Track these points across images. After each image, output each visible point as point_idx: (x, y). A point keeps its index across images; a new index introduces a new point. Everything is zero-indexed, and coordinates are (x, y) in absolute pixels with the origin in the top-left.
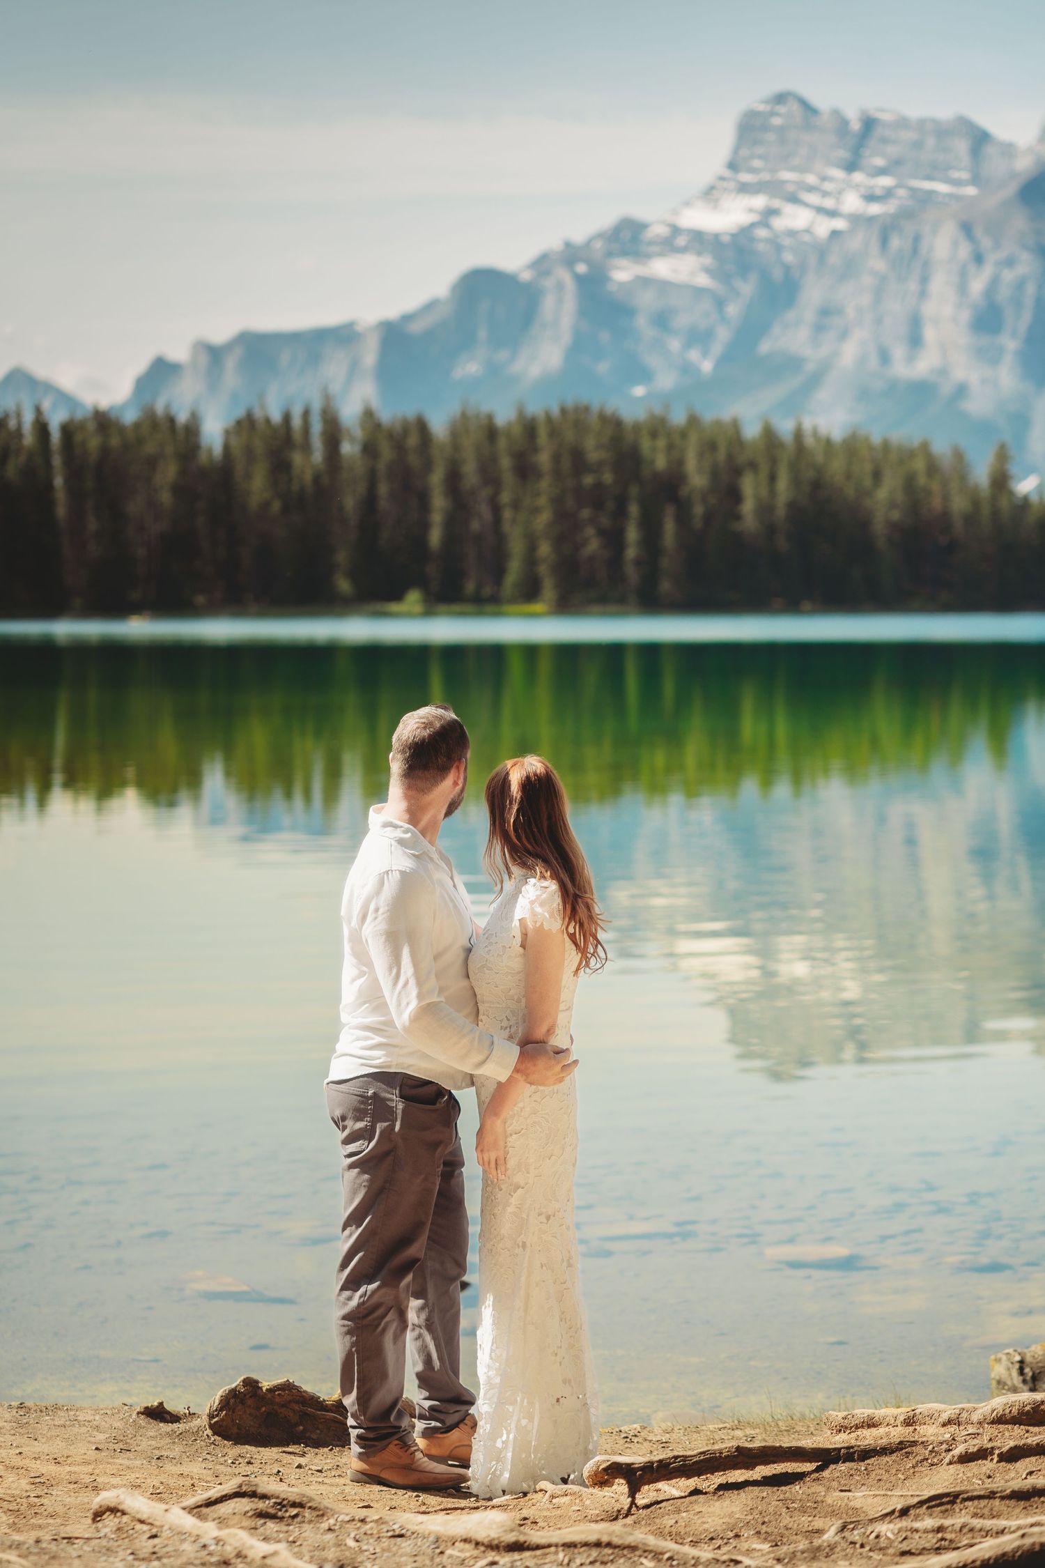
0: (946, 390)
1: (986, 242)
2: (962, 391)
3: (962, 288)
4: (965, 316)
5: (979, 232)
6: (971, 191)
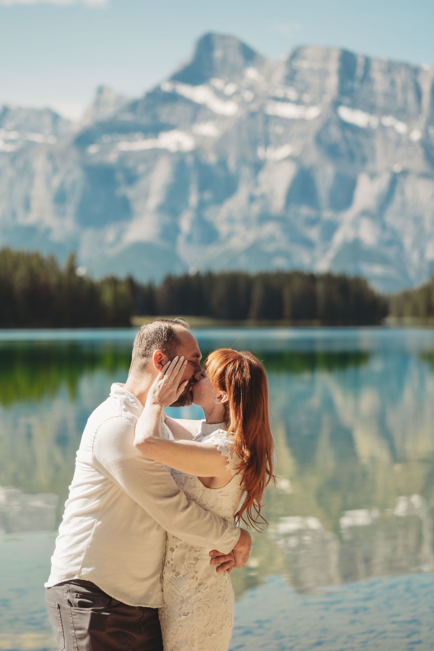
1: (59, 162)
2: (48, 231)
3: (48, 183)
4: (50, 196)
5: (56, 159)
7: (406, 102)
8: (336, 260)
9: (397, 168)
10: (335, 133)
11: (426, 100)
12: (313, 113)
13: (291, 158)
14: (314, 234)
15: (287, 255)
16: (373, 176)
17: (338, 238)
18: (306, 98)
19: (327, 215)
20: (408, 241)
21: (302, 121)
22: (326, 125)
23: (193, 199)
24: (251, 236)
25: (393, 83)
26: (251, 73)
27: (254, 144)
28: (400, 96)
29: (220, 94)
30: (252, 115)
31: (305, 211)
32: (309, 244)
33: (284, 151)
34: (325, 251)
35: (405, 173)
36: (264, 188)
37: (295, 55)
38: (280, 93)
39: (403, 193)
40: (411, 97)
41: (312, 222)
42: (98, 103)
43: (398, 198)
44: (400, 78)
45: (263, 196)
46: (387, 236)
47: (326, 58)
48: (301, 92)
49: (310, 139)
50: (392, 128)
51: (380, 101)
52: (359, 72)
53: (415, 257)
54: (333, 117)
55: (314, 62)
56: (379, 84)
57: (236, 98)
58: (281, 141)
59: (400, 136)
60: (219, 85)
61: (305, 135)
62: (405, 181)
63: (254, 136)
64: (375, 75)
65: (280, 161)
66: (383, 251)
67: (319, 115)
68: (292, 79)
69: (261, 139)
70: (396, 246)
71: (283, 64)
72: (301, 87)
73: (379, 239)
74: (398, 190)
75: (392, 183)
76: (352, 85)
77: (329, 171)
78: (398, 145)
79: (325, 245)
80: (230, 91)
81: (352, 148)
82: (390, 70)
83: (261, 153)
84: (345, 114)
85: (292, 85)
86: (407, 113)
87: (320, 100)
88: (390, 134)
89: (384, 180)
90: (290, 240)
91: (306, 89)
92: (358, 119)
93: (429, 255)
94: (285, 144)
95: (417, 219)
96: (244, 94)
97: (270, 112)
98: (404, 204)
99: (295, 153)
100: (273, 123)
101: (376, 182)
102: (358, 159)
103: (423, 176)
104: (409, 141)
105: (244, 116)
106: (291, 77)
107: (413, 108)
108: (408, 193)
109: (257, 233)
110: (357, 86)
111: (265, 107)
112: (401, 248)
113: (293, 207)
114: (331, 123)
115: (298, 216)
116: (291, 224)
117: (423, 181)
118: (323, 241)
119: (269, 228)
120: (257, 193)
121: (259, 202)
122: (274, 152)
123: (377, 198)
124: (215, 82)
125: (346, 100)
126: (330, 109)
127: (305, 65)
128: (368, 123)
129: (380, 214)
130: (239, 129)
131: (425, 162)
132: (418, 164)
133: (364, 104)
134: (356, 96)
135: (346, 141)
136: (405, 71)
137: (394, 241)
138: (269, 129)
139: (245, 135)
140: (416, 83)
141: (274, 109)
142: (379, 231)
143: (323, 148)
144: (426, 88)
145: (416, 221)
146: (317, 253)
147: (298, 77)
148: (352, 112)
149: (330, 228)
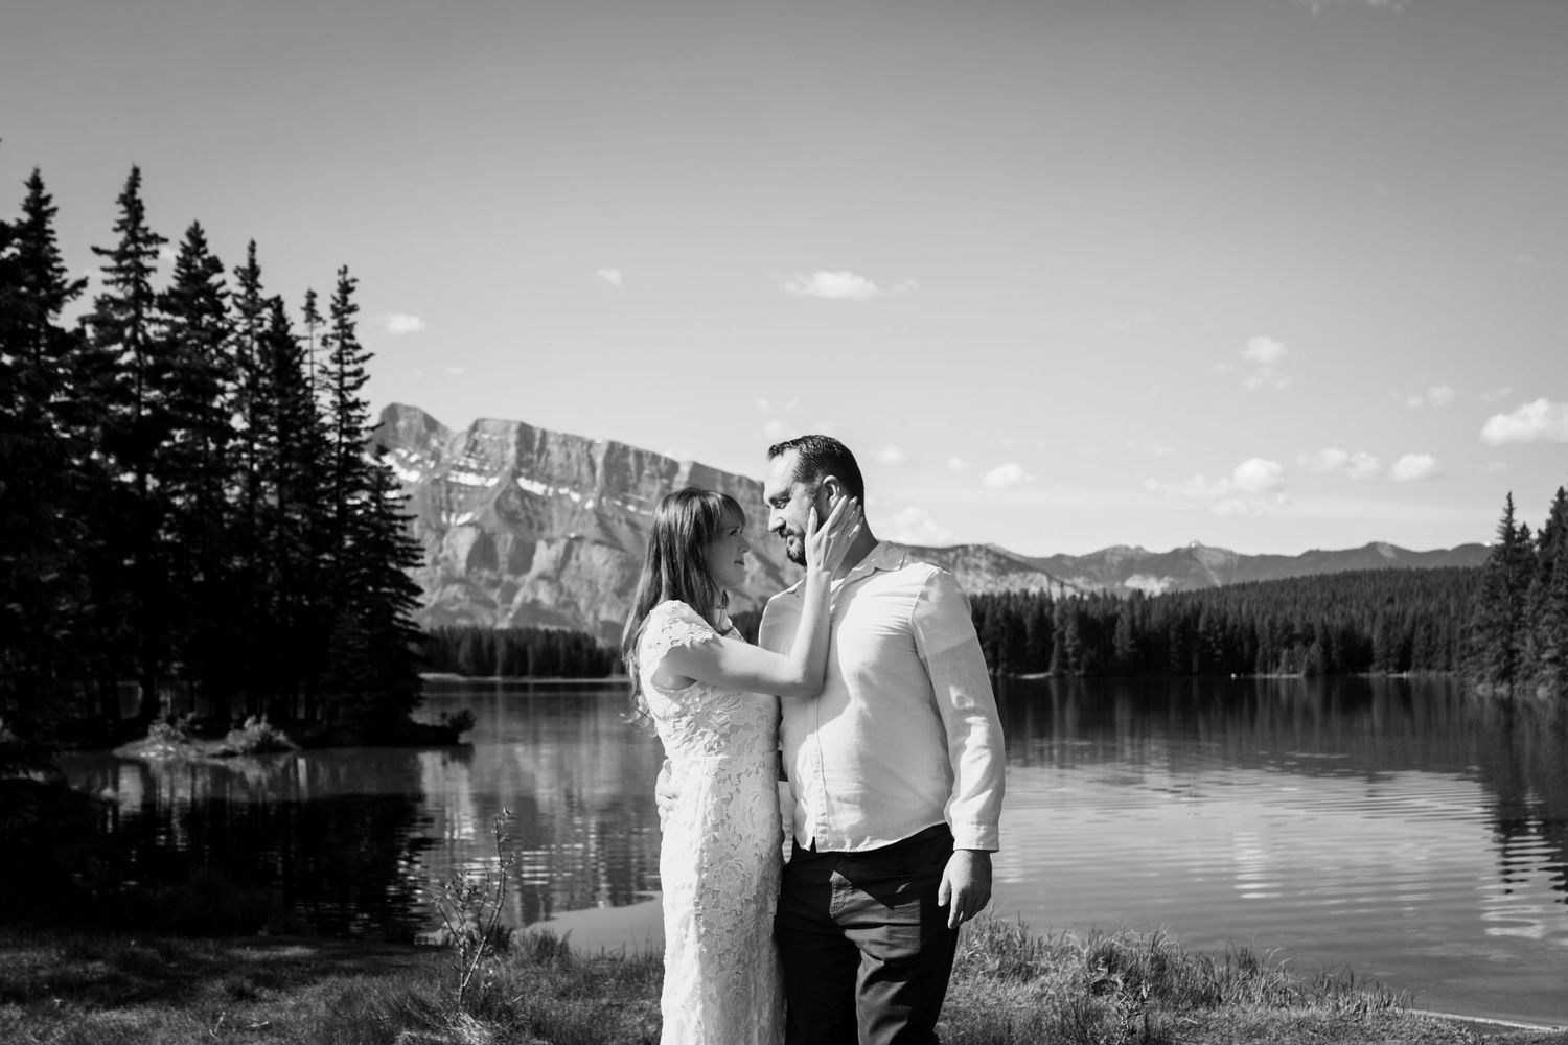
7: (579, 473)
8: (514, 619)
9: (573, 535)
10: (514, 501)
11: (599, 472)
12: (493, 481)
13: (470, 524)
14: (495, 595)
15: (470, 615)
16: (550, 542)
17: (518, 599)
18: (487, 468)
19: (507, 577)
20: (583, 604)
21: (484, 488)
22: (506, 493)
25: (568, 456)
27: (438, 510)
28: (575, 468)
29: (403, 462)
30: (436, 481)
31: (486, 573)
32: (491, 605)
33: (466, 518)
34: (508, 610)
35: (579, 539)
36: (446, 552)
37: (475, 428)
38: (462, 463)
39: (577, 558)
40: (585, 469)
41: (494, 584)
43: (573, 562)
44: (575, 451)
45: (446, 559)
46: (563, 598)
47: (506, 430)
48: (483, 462)
49: (491, 506)
50: (567, 496)
51: (556, 472)
52: (537, 444)
53: (590, 617)
54: (513, 486)
55: (495, 434)
56: (556, 454)
57: (420, 466)
58: (464, 507)
59: (575, 505)
60: (404, 453)
61: (486, 502)
62: (580, 547)
63: (438, 502)
64: (553, 448)
65: (462, 526)
66: (561, 611)
67: (499, 484)
68: (473, 449)
69: (444, 504)
70: (573, 607)
71: (466, 435)
72: (482, 456)
73: (557, 600)
74: (574, 555)
75: (569, 549)
76: (530, 456)
77: (510, 537)
78: (574, 513)
79: (506, 606)
80: (413, 458)
81: (531, 514)
82: (565, 443)
83: (444, 519)
84: (524, 483)
85: (473, 454)
86: (581, 484)
87: (500, 469)
88: (566, 502)
89: (560, 546)
90: (472, 601)
91: (487, 460)
92: (537, 488)
93: (604, 615)
94: (466, 512)
95: (592, 584)
96: (428, 462)
97: (452, 479)
98: (579, 568)
99: (477, 518)
100: (455, 489)
101: (553, 547)
102: (536, 526)
103: (597, 542)
104: (584, 509)
105: (428, 483)
106: (472, 448)
107: (586, 479)
108: (583, 558)
109: (441, 594)
110: (535, 457)
111: (447, 475)
112: (577, 609)
113: (474, 569)
114: (510, 491)
115: (480, 578)
116: (475, 587)
117: (597, 547)
118: (504, 602)
119: (454, 590)
120: (441, 556)
121: (444, 564)
122: (457, 517)
123: (555, 562)
124: (399, 451)
125: (524, 471)
126: (509, 477)
127: (486, 436)
128: (546, 492)
129: (558, 579)
130: (423, 495)
131: (598, 529)
132: (592, 531)
133: (542, 475)
134: (534, 466)
135: (525, 508)
136: (579, 444)
137: (571, 602)
138: (452, 495)
139: (429, 501)
140: (590, 456)
141: (457, 477)
142: (555, 594)
143: (503, 514)
144: (599, 460)
145: (590, 586)
146: (498, 613)
147: (479, 448)
148: (530, 481)
149: (511, 591)
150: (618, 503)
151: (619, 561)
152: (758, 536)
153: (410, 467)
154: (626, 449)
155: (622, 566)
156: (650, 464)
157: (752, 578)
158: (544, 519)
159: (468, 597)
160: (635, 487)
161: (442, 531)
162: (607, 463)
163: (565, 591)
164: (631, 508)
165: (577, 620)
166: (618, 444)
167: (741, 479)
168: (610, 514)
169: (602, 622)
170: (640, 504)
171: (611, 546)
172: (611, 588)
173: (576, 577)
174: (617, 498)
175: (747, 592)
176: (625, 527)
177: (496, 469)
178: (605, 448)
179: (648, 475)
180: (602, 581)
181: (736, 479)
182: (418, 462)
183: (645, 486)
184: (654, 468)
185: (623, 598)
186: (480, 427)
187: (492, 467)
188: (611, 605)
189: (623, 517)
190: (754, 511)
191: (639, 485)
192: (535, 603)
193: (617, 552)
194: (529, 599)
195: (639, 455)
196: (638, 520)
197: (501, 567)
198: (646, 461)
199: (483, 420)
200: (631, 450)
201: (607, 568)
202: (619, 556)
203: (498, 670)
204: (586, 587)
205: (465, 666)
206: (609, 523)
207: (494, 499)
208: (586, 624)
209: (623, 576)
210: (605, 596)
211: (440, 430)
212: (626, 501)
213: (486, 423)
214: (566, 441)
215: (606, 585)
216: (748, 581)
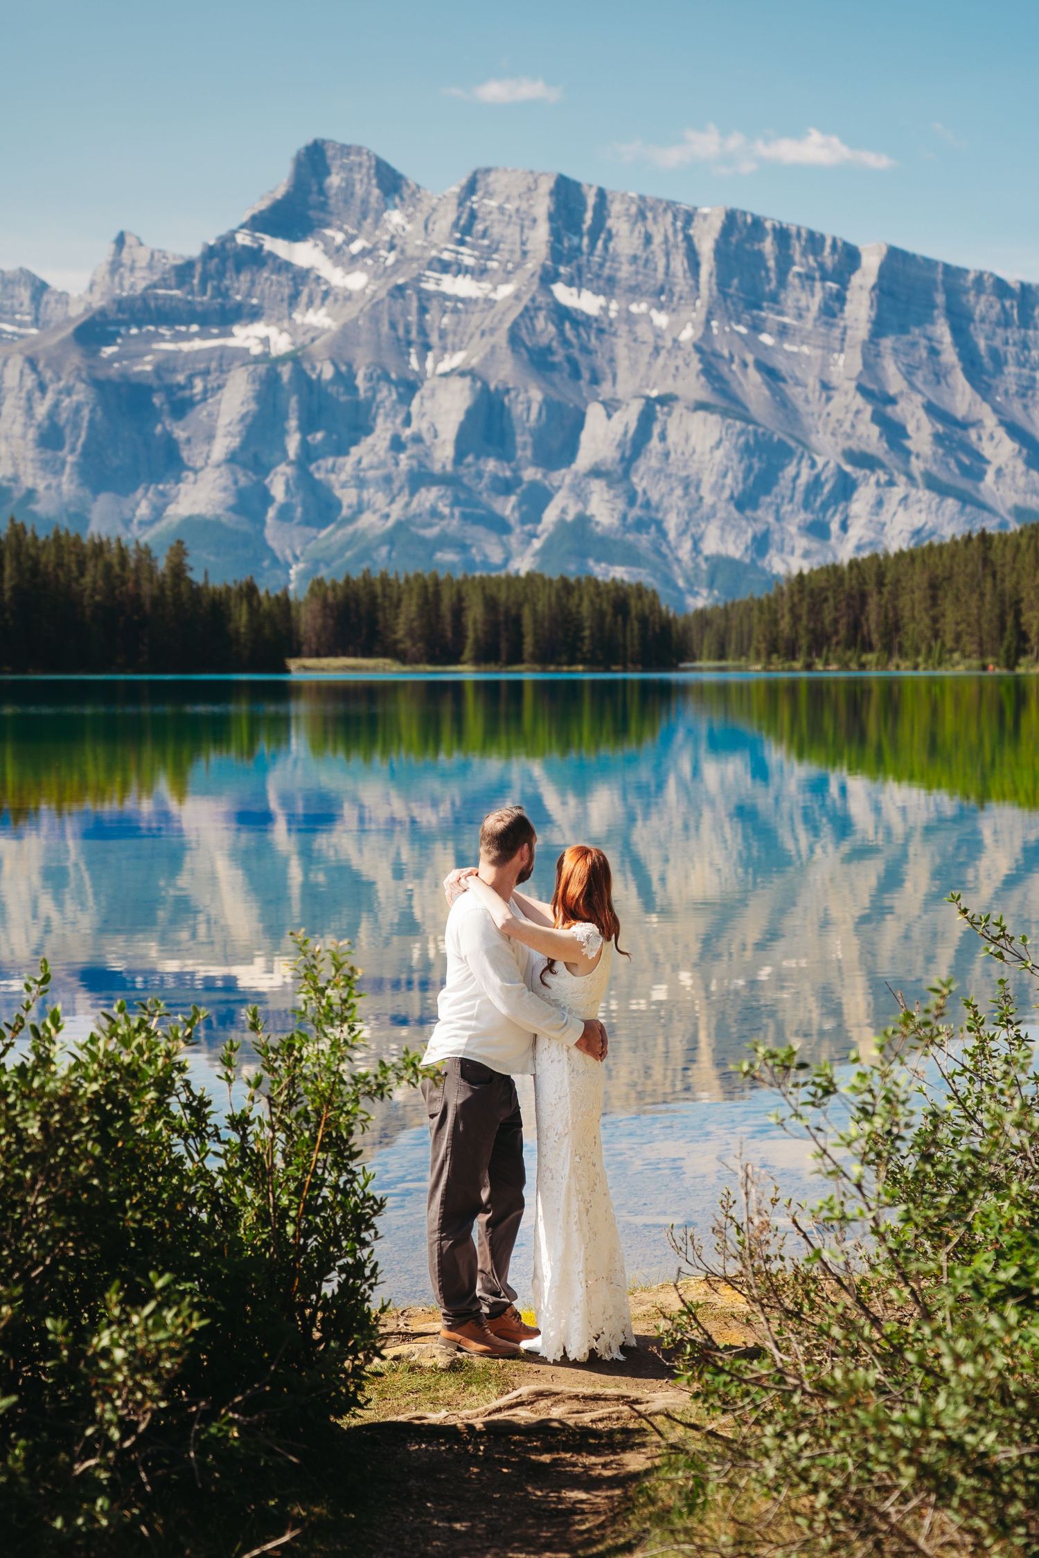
0: (17, 495)
1: (48, 375)
2: (31, 494)
3: (29, 411)
4: (32, 434)
5: (41, 365)
6: (34, 331)
7: (668, 273)
8: (543, 555)
9: (654, 393)
10: (545, 327)
11: (706, 269)
12: (505, 291)
13: (462, 371)
14: (507, 507)
15: (460, 546)
16: (611, 407)
17: (551, 515)
18: (493, 265)
19: (530, 474)
20: (672, 523)
21: (489, 303)
22: (529, 313)
23: (293, 444)
24: (396, 511)
25: (648, 239)
26: (395, 217)
27: (402, 346)
28: (661, 263)
29: (336, 254)
30: (399, 290)
31: (491, 465)
32: (500, 526)
33: (454, 360)
34: (534, 535)
35: (666, 400)
36: (418, 425)
37: (471, 188)
38: (446, 256)
39: (663, 437)
40: (679, 264)
41: (505, 487)
42: (115, 266)
43: (655, 443)
44: (661, 228)
45: (417, 440)
46: (636, 512)
47: (532, 190)
48: (486, 254)
49: (501, 338)
50: (646, 318)
51: (625, 272)
52: (589, 216)
53: (686, 548)
54: (541, 299)
55: (508, 199)
56: (625, 240)
57: (369, 262)
58: (450, 339)
59: (659, 335)
60: (339, 238)
61: (492, 331)
62: (669, 414)
63: (401, 332)
64: (617, 223)
65: (445, 375)
66: (630, 537)
67: (517, 297)
68: (467, 230)
69: (414, 335)
70: (653, 529)
71: (455, 201)
72: (486, 242)
73: (624, 517)
74: (656, 430)
75: (647, 418)
76: (576, 240)
77: (536, 395)
78: (657, 350)
79: (528, 527)
80: (356, 247)
81: (576, 353)
82: (642, 215)
83: (414, 363)
84: (563, 294)
85: (468, 239)
86: (671, 294)
87: (518, 266)
88: (642, 330)
89: (629, 416)
90: (464, 517)
91: (494, 249)
92: (587, 303)
93: (711, 546)
94: (455, 349)
95: (689, 485)
96: (383, 253)
97: (430, 286)
98: (667, 455)
99: (474, 362)
100: (434, 305)
101: (616, 415)
102: (586, 375)
103: (701, 406)
104: (675, 340)
105: (383, 294)
106: (466, 228)
107: (682, 284)
108: (673, 436)
109: (407, 505)
110: (586, 241)
111: (419, 279)
112: (663, 533)
113: (470, 459)
114: (539, 309)
115: (479, 475)
116: (468, 490)
117: (701, 414)
118: (524, 520)
119: (429, 496)
120: (407, 432)
121: (412, 449)
122: (437, 361)
123: (620, 445)
124: (329, 232)
125: (562, 270)
126: (536, 280)
127: (493, 203)
128: (605, 309)
129: (626, 474)
130: (375, 319)
131: (703, 379)
132: (692, 386)
133: (598, 276)
134: (583, 260)
135: (566, 342)
136: (669, 216)
137: (649, 521)
138: (428, 317)
139: (385, 328)
140: (688, 239)
141: (438, 284)
142: (621, 505)
143: (526, 356)
144: (706, 247)
145: (686, 488)
146: (513, 540)
147: (479, 227)
148: (574, 290)
149: (537, 500)
150: (743, 330)
151: (742, 440)
152: (1013, 389)
153: (353, 262)
154: (757, 223)
155: (747, 451)
156: (804, 254)
157: (999, 472)
158: (600, 361)
159: (457, 511)
160: (774, 298)
161: (409, 387)
162: (720, 252)
163: (640, 499)
164: (767, 339)
165: (664, 556)
166: (744, 213)
167: (980, 278)
168: (726, 353)
169: (707, 559)
170: (783, 332)
171: (725, 413)
172: (727, 493)
173: (660, 473)
174: (739, 322)
175: (990, 502)
176: (754, 376)
177: (510, 266)
178: (717, 222)
179: (799, 275)
180: (708, 480)
181: (971, 277)
182: (365, 253)
183: (795, 295)
184: (811, 259)
185: (748, 513)
186: (480, 185)
187: (503, 264)
188: (726, 523)
189: (750, 358)
190: (1006, 343)
191: (782, 296)
192: (583, 521)
193: (739, 425)
194: (570, 517)
195: (782, 235)
196: (780, 363)
197: (519, 453)
198: (797, 248)
199: (488, 171)
200: (768, 225)
201: (719, 454)
202: (742, 432)
203: (468, 653)
204: (679, 492)
205: (407, 644)
206: (724, 369)
207: (507, 325)
208: (678, 560)
209: (749, 469)
210: (713, 506)
211: (406, 192)
212: (757, 327)
213: (492, 177)
214: (643, 211)
215: (717, 488)
216: (990, 477)
